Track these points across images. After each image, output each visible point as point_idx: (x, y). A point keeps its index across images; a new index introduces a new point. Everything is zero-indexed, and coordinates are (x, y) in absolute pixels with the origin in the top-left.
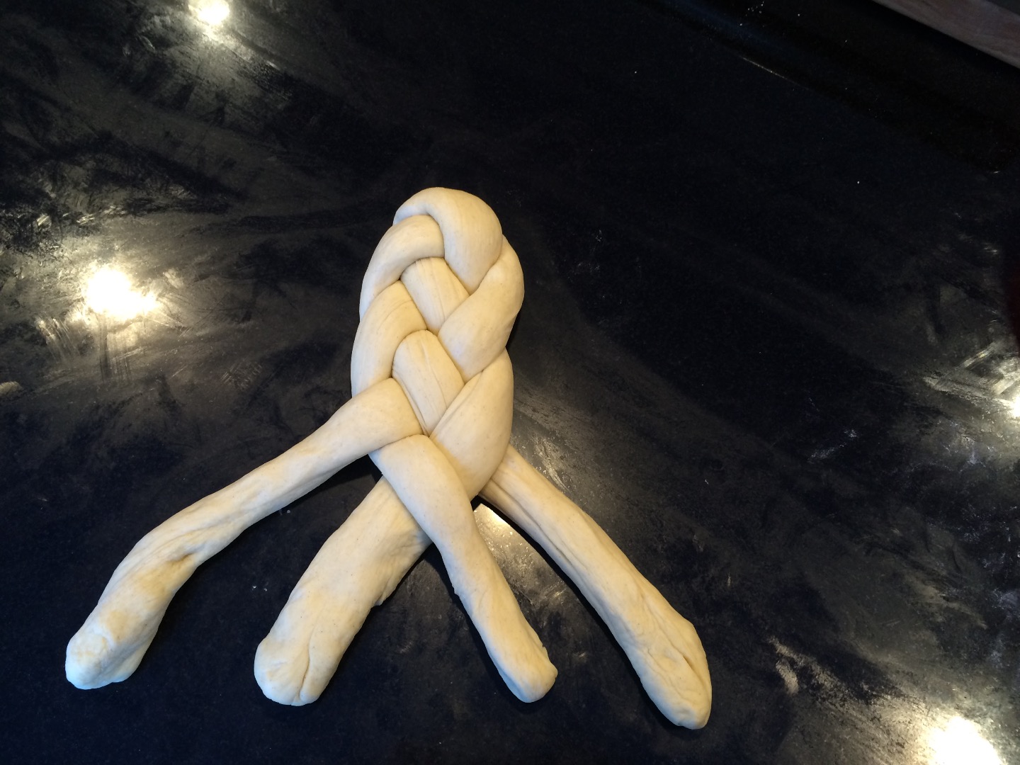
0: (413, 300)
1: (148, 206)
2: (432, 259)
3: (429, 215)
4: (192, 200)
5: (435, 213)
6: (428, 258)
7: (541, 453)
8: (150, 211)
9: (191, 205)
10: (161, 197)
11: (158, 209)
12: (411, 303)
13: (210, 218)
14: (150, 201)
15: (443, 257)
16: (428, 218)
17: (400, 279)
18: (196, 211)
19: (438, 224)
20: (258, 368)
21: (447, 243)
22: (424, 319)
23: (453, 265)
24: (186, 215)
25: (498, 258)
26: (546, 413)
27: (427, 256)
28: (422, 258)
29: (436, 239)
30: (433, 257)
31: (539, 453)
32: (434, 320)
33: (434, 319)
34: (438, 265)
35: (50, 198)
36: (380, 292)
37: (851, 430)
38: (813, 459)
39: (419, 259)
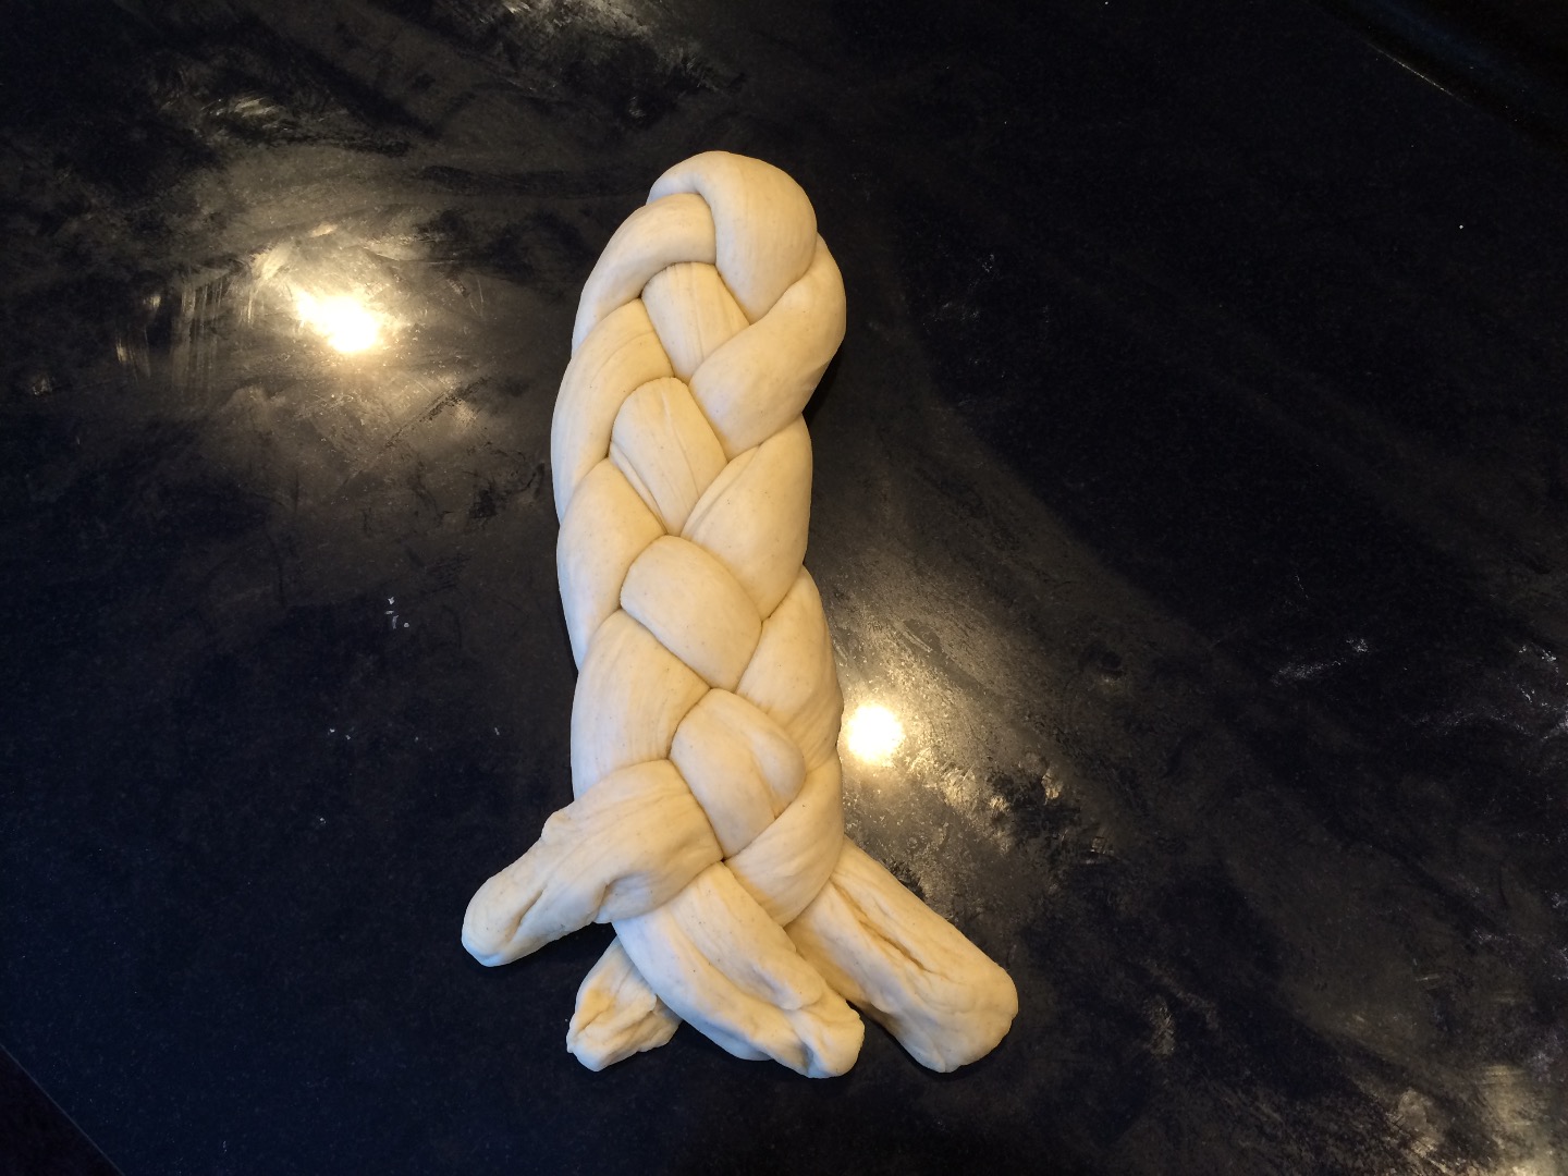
0: (654, 331)
2: (694, 265)
3: (699, 194)
5: (706, 189)
6: (688, 262)
10: (312, 122)
11: (305, 139)
12: (651, 337)
13: (378, 161)
15: (713, 264)
16: (696, 198)
17: (639, 296)
19: (709, 207)
21: (720, 238)
22: (670, 361)
25: (805, 273)
27: (686, 258)
28: (680, 262)
29: (705, 233)
32: (684, 362)
33: (684, 360)
34: (704, 275)
36: (605, 315)
37: (1359, 640)
38: (1281, 678)
39: (673, 264)
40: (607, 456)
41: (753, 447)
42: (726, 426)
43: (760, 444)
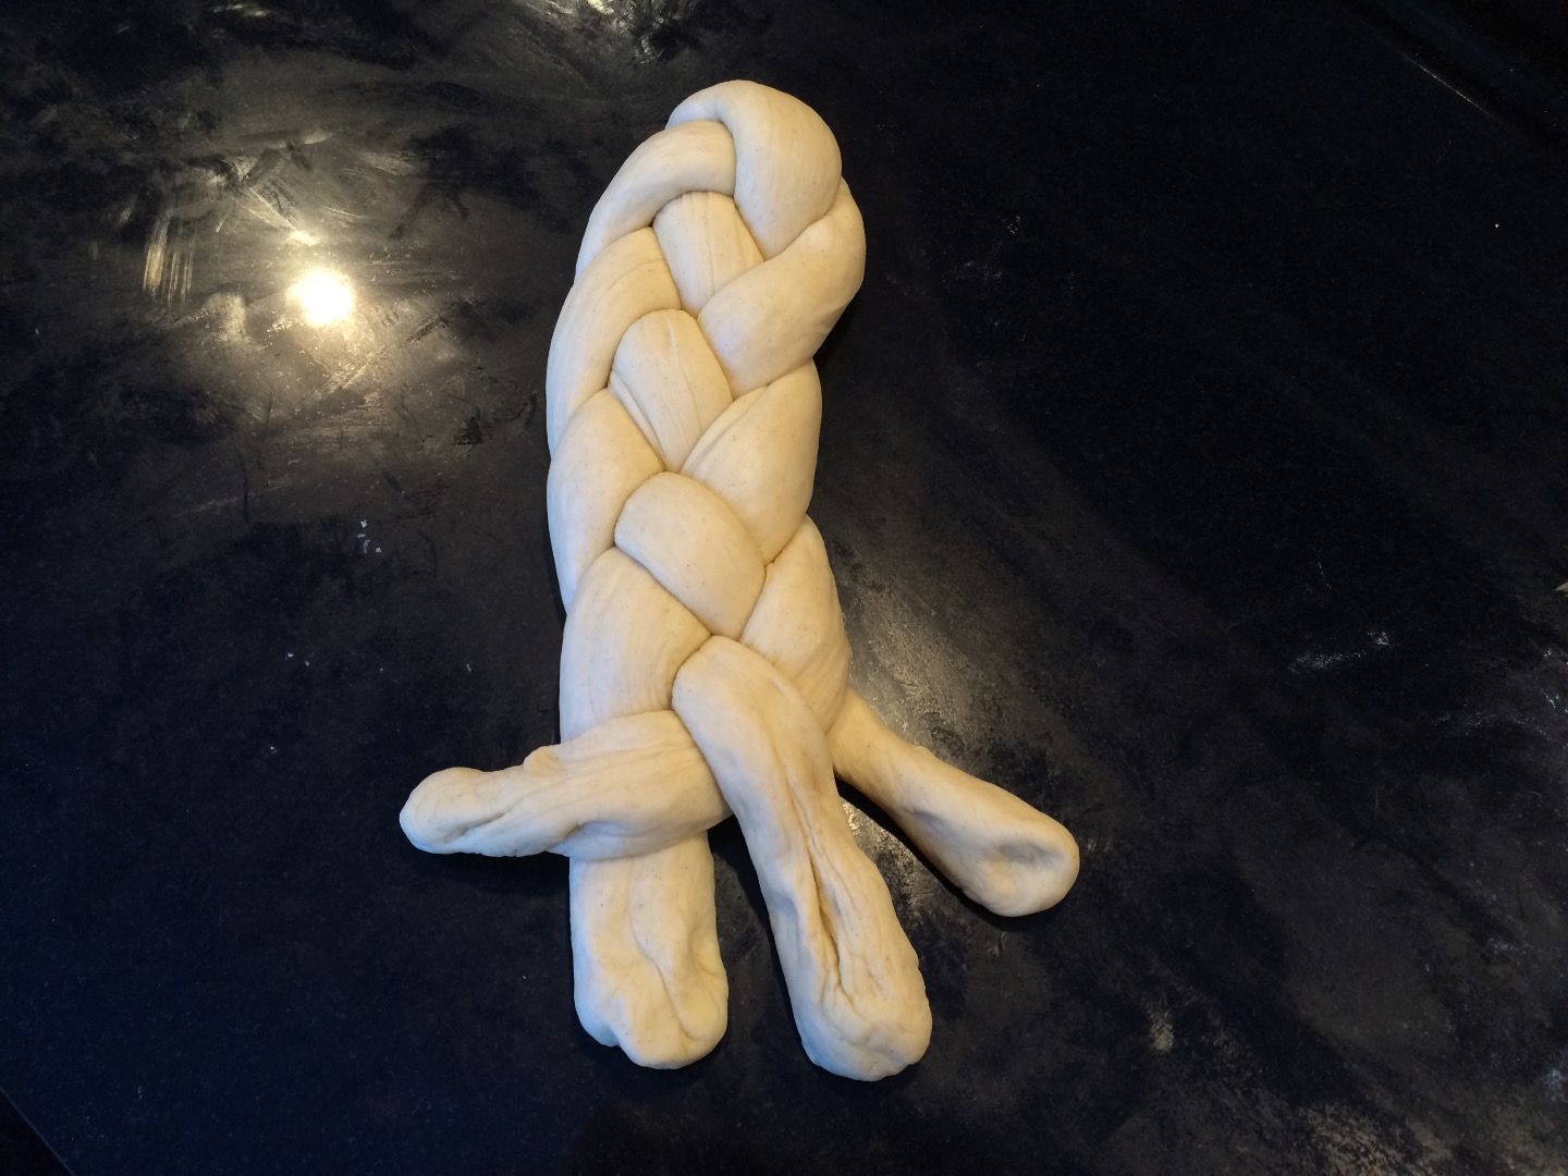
0: (665, 259)
2: (711, 195)
3: (722, 122)
4: (360, 41)
5: (731, 116)
6: (705, 191)
8: (292, 47)
9: (358, 48)
10: (314, 27)
11: (306, 44)
12: (660, 266)
13: (381, 73)
15: (731, 194)
17: (650, 224)
18: (363, 59)
19: (732, 138)
21: (741, 169)
22: (679, 292)
23: (747, 209)
25: (826, 214)
27: (704, 185)
28: (697, 191)
29: (724, 162)
30: (715, 191)
32: (693, 296)
33: (694, 292)
34: (720, 206)
36: (613, 240)
37: (1380, 633)
38: (1299, 666)
39: (689, 192)
40: (606, 386)
41: (759, 387)
42: (735, 362)
43: (768, 385)
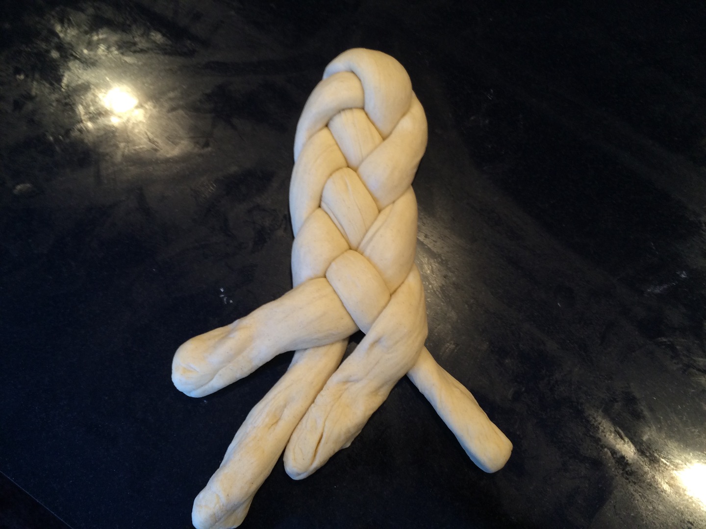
0: (337, 144)
1: (133, 48)
2: (354, 110)
3: (353, 72)
4: (167, 45)
5: (358, 71)
7: (429, 272)
8: (135, 52)
9: (166, 49)
10: (144, 41)
11: (142, 51)
12: (336, 147)
13: (180, 60)
14: (135, 44)
15: (363, 108)
16: (352, 75)
17: (327, 126)
18: (170, 54)
19: (360, 80)
20: (213, 187)
21: (367, 96)
22: (345, 158)
23: (371, 114)
24: (162, 57)
25: (408, 111)
26: (435, 240)
27: (350, 106)
28: (346, 109)
29: (358, 93)
30: (355, 108)
31: (427, 271)
33: (354, 157)
34: (359, 115)
35: (59, 37)
37: (682, 272)
38: (649, 293)
39: (343, 110)
40: (320, 207)
41: (391, 204)
42: (378, 194)
43: (394, 202)
